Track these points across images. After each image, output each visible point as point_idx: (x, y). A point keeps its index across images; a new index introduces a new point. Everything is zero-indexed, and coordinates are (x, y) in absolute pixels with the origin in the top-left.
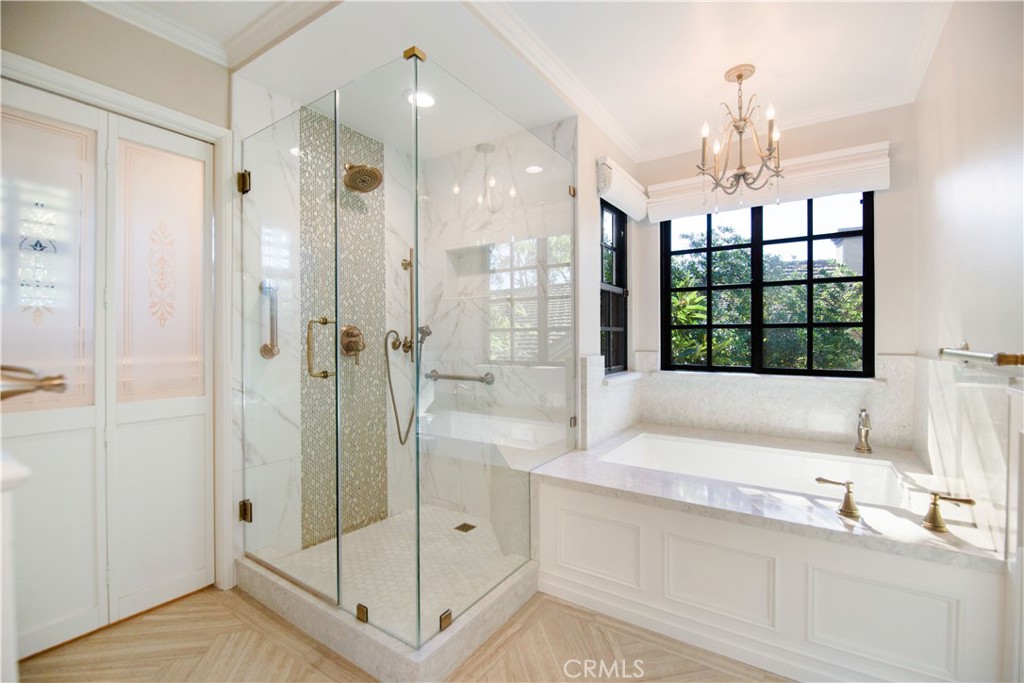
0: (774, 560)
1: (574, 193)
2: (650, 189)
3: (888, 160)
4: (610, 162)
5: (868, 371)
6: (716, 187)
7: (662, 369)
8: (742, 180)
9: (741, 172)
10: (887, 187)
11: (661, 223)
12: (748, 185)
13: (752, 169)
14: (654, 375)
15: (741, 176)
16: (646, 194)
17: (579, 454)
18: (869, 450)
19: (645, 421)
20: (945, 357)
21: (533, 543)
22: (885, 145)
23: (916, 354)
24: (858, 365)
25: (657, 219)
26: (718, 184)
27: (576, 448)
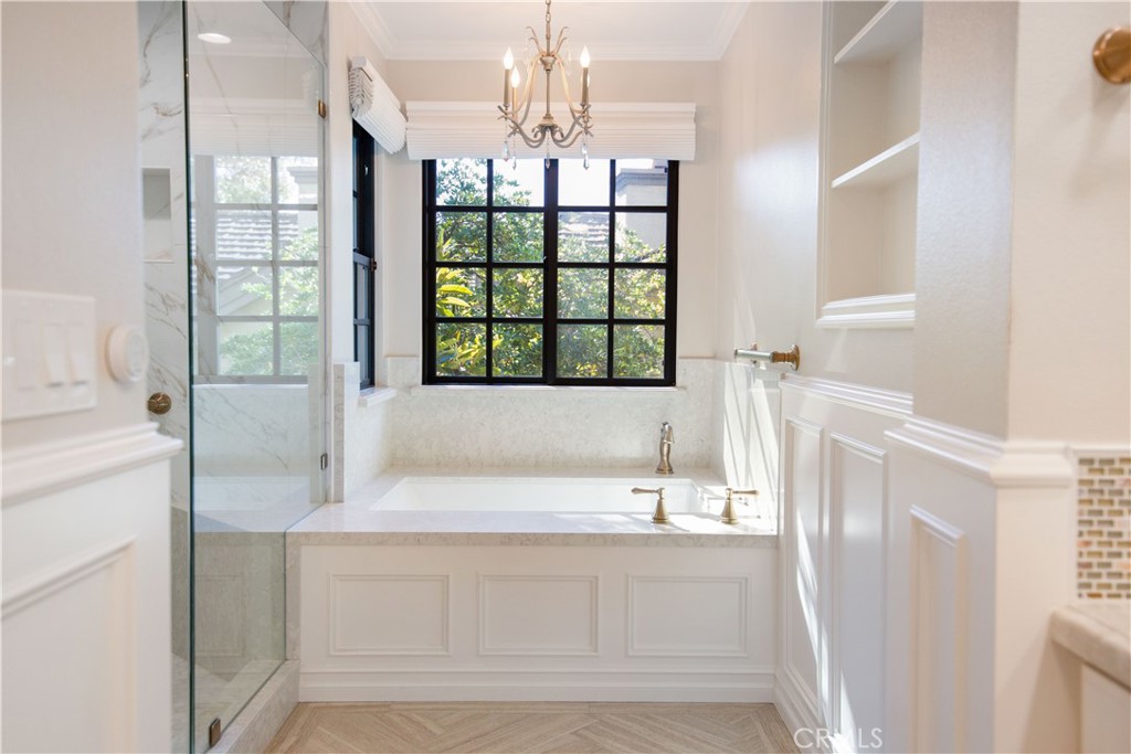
0: (597, 578)
1: (323, 113)
2: (410, 106)
3: (694, 126)
4: (370, 68)
5: (669, 379)
6: (514, 133)
7: (424, 383)
8: (548, 133)
9: (547, 122)
10: (692, 159)
11: (424, 161)
12: (555, 140)
13: (564, 122)
14: (414, 392)
15: (547, 128)
16: (403, 111)
17: (333, 508)
18: (671, 471)
19: (400, 463)
20: (739, 359)
21: (291, 634)
22: (691, 108)
23: (714, 357)
24: (659, 373)
25: (418, 154)
26: (517, 129)
27: (326, 500)
